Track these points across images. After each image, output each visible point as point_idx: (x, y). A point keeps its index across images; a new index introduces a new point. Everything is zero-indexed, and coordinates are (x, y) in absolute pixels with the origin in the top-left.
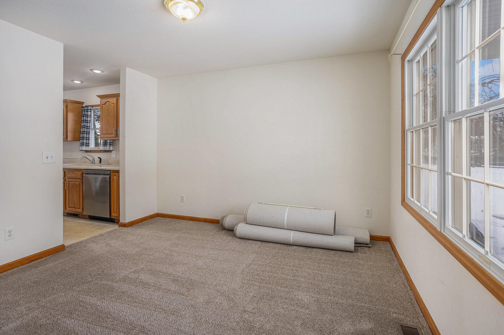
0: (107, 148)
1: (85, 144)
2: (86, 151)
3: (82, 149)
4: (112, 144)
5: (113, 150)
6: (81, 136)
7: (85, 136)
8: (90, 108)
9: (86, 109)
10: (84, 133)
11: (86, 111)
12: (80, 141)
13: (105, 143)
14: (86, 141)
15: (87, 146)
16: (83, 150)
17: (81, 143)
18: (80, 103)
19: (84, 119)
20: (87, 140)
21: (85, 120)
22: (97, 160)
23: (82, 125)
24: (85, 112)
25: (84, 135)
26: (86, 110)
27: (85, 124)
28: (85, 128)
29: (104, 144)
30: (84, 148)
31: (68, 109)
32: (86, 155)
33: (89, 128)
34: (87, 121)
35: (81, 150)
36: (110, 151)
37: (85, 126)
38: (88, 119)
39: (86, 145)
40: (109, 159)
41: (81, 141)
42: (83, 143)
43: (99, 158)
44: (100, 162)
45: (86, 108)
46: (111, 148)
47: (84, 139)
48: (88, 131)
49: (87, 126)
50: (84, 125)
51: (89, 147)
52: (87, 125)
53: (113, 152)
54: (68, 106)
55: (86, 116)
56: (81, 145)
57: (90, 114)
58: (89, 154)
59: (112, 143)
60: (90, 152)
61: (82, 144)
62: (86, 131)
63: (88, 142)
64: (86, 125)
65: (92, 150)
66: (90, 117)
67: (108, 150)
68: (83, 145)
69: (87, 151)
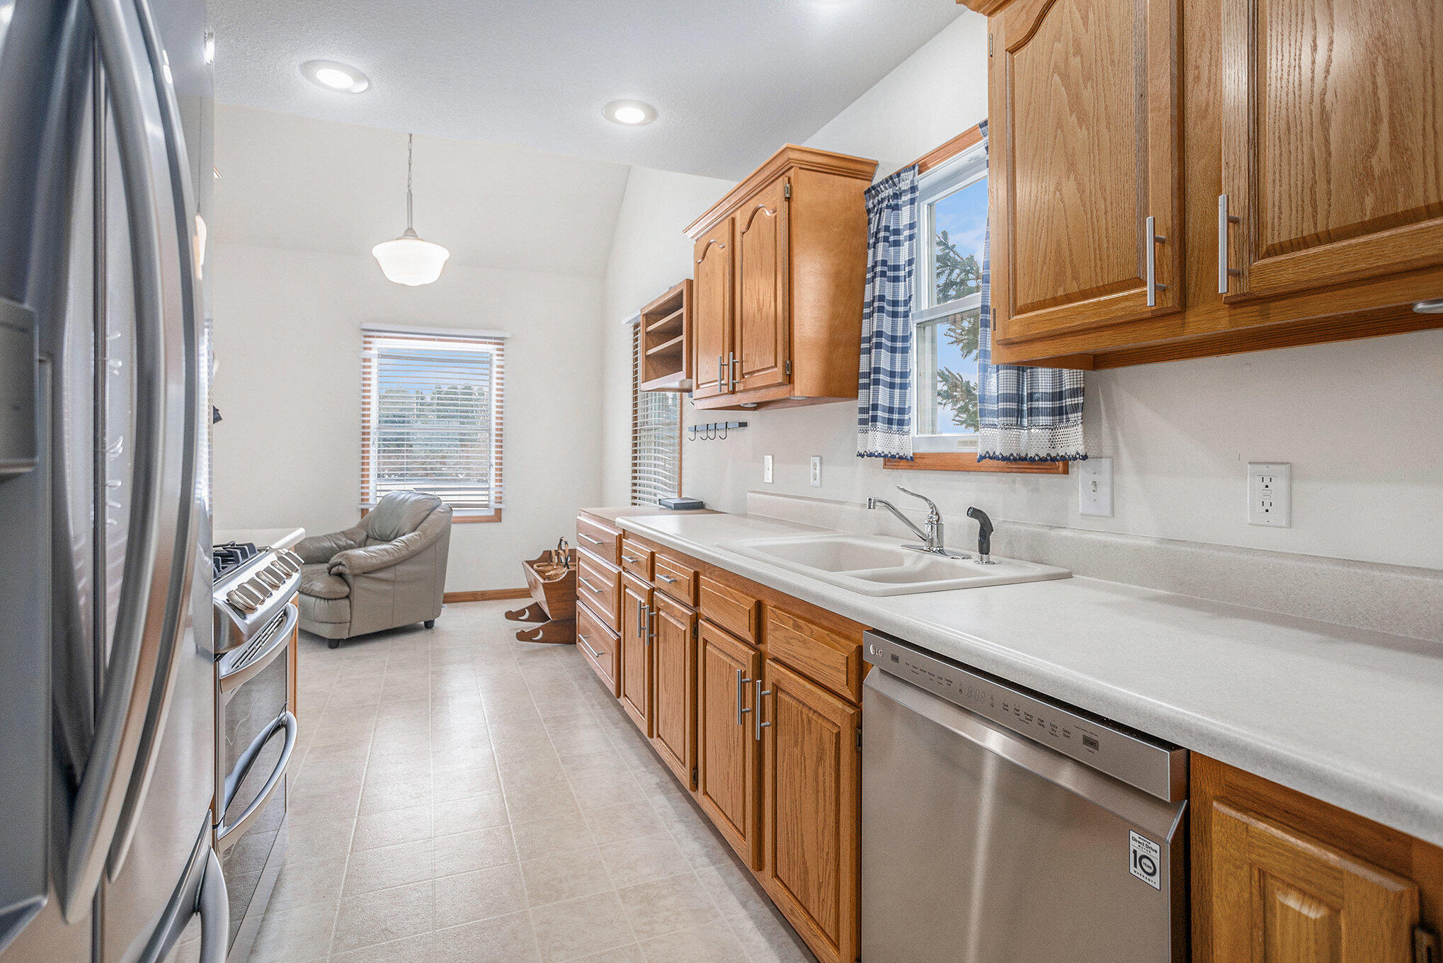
0: (1034, 439)
1: (887, 415)
2: (893, 461)
3: (866, 444)
4: (1075, 408)
5: (1085, 457)
6: (864, 368)
7: (885, 364)
8: (908, 182)
9: (889, 198)
10: (879, 345)
11: (888, 207)
12: (857, 397)
13: (1019, 400)
14: (892, 397)
15: (895, 427)
16: (873, 451)
17: (863, 411)
18: (859, 167)
19: (879, 258)
20: (897, 391)
21: (884, 263)
22: (959, 528)
23: (868, 298)
24: (884, 214)
25: (878, 359)
26: (885, 203)
27: (882, 287)
28: (881, 309)
29: (1013, 405)
30: (879, 440)
31: (793, 204)
32: (892, 485)
33: (906, 315)
34: (892, 273)
35: (862, 451)
36: (1055, 464)
37: (882, 298)
38: (897, 254)
39: (890, 422)
40: (1051, 527)
41: (863, 399)
42: (875, 407)
43: (975, 513)
44: (984, 548)
45: (890, 192)
46: (1073, 439)
47: (877, 382)
48: (900, 334)
49: (895, 303)
50: (877, 294)
51: (908, 433)
52: (895, 293)
53: (1079, 472)
54: (794, 190)
55: (886, 239)
56: (863, 422)
57: (912, 216)
58: (906, 478)
59: (1074, 393)
60: (911, 468)
61: (869, 417)
62: (887, 329)
63: (903, 399)
64: (889, 297)
65: (923, 456)
66: (911, 238)
67: (1043, 454)
68: (874, 419)
69: (893, 457)
